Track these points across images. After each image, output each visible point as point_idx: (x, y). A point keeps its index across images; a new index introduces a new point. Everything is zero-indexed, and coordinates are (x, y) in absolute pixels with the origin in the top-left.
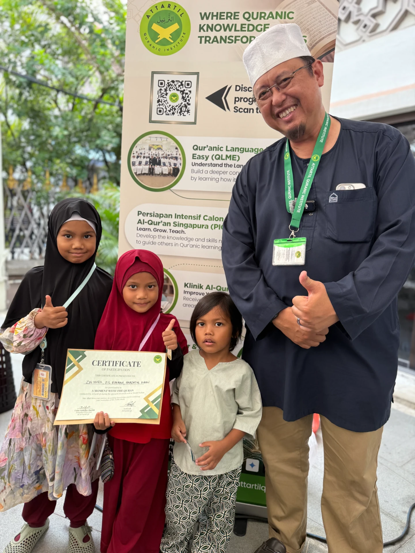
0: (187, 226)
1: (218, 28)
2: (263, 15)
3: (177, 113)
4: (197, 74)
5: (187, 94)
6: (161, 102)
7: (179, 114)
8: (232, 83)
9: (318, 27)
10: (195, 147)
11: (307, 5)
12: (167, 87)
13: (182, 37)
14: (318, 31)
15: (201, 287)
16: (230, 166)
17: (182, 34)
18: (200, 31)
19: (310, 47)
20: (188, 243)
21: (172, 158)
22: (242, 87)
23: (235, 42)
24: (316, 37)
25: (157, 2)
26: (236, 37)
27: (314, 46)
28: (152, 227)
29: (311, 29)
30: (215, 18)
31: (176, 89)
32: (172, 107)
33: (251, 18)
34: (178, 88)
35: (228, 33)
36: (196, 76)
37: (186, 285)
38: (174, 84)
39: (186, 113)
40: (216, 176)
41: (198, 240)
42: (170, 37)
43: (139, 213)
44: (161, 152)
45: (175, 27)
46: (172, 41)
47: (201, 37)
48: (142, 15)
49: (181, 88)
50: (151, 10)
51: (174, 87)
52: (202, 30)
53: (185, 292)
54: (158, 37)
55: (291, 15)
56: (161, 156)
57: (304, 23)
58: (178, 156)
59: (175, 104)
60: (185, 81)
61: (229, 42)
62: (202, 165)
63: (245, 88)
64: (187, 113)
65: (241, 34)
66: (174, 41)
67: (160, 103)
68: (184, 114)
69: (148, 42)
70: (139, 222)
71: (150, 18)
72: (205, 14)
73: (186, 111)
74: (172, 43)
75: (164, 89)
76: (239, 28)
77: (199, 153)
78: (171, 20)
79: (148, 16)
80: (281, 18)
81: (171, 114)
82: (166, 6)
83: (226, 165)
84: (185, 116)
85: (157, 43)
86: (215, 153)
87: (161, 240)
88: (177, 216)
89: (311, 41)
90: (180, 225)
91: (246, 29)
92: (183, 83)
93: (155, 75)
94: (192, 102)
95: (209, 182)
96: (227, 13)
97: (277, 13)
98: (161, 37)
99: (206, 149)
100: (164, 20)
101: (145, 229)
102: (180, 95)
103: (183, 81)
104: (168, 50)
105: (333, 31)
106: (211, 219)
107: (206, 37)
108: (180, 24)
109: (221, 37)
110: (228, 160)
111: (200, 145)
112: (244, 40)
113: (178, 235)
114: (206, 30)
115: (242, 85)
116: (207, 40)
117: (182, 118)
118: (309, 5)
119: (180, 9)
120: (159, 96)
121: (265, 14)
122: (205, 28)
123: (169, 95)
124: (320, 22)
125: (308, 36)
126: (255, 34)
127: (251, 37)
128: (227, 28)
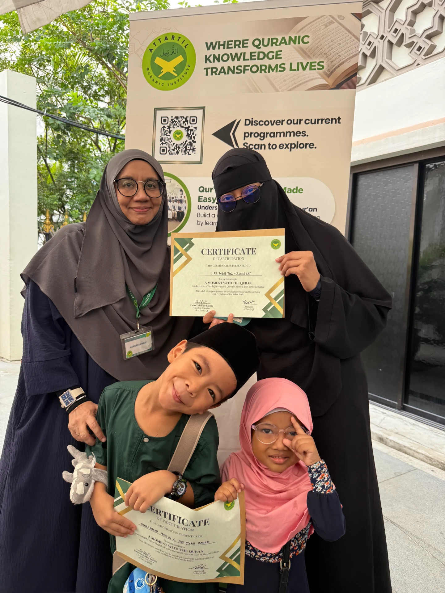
1: (225, 58)
2: (275, 41)
3: (182, 152)
4: (203, 108)
5: (192, 130)
6: (165, 140)
7: (184, 153)
8: (241, 117)
9: (337, 51)
10: (201, 189)
11: (324, 27)
12: (171, 124)
13: (187, 69)
14: (337, 55)
17: (187, 67)
18: (206, 62)
19: (329, 73)
22: (252, 121)
23: (244, 73)
24: (335, 62)
25: (160, 35)
26: (245, 66)
27: (333, 71)
29: (329, 53)
30: (222, 47)
31: (180, 126)
32: (176, 146)
33: (261, 46)
34: (182, 125)
35: (236, 63)
36: (202, 111)
38: (178, 121)
39: (191, 151)
42: (174, 71)
45: (179, 59)
46: (176, 75)
47: (207, 69)
48: (145, 49)
49: (185, 124)
50: (154, 44)
51: (178, 124)
52: (208, 61)
54: (162, 71)
55: (306, 40)
57: (321, 47)
59: (178, 142)
60: (190, 117)
61: (237, 73)
62: (209, 208)
63: (256, 122)
64: (193, 152)
65: (251, 63)
66: (178, 75)
67: (163, 141)
68: (190, 153)
69: (151, 77)
71: (153, 51)
72: (212, 43)
73: (191, 149)
74: (176, 77)
75: (168, 126)
76: (248, 56)
77: (205, 194)
78: (175, 52)
79: (151, 50)
80: (295, 43)
81: (175, 153)
82: (170, 38)
84: (190, 154)
85: (160, 78)
89: (330, 66)
91: (256, 57)
92: (188, 119)
93: (158, 112)
94: (198, 139)
96: (235, 41)
97: (290, 38)
98: (164, 71)
100: (167, 53)
102: (185, 133)
103: (187, 117)
104: (172, 84)
105: (355, 54)
107: (212, 68)
108: (184, 56)
109: (229, 68)
111: (207, 186)
112: (254, 69)
114: (212, 61)
115: (252, 119)
116: (214, 71)
117: (187, 158)
118: (326, 27)
119: (184, 40)
120: (162, 133)
121: (277, 40)
122: (211, 58)
123: (172, 133)
124: (339, 44)
125: (325, 61)
126: (266, 62)
127: (261, 66)
128: (236, 57)
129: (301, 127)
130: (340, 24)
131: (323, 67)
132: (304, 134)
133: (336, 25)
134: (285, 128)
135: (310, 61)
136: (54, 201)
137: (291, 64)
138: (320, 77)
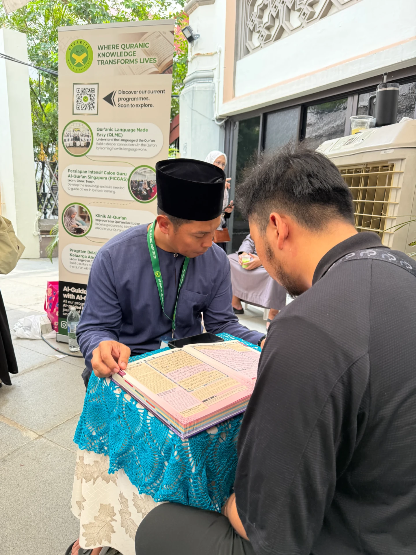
0: (95, 178)
1: (108, 55)
3: (88, 108)
4: (98, 84)
5: (92, 96)
8: (117, 89)
9: (162, 53)
10: (98, 129)
12: (82, 93)
13: (89, 61)
14: (163, 55)
15: (105, 217)
16: (118, 140)
17: (88, 59)
18: (98, 57)
19: (159, 65)
20: (96, 189)
21: (86, 136)
23: (117, 63)
24: (162, 58)
25: (74, 40)
26: (118, 60)
27: (161, 64)
28: (76, 179)
29: (159, 54)
30: (106, 48)
32: (85, 105)
33: (126, 48)
34: (87, 93)
35: (113, 58)
37: (96, 216)
38: (85, 91)
40: (110, 146)
41: (102, 187)
42: (82, 62)
43: (69, 170)
44: (80, 133)
45: (84, 55)
46: (83, 64)
47: (99, 61)
48: (67, 48)
49: (89, 93)
50: (71, 45)
51: (85, 93)
53: (96, 220)
55: (147, 45)
56: (79, 135)
57: (155, 50)
58: (89, 135)
59: (86, 103)
61: (114, 64)
62: (102, 140)
63: (124, 92)
64: (93, 108)
65: (120, 58)
66: (84, 64)
67: (78, 102)
69: (70, 65)
70: (69, 176)
72: (101, 46)
74: (83, 65)
75: (80, 94)
76: (119, 54)
77: (100, 132)
78: (82, 51)
79: (70, 49)
80: (142, 47)
81: (84, 109)
82: (79, 42)
83: (115, 140)
84: (92, 110)
85: (75, 66)
86: (109, 132)
87: (81, 187)
88: (90, 172)
89: (159, 61)
90: (91, 177)
91: (123, 55)
92: (91, 90)
93: (75, 86)
94: (96, 101)
95: (106, 150)
96: (113, 45)
97: (140, 44)
98: (77, 62)
99: (104, 130)
100: (78, 51)
101: (72, 181)
102: (89, 98)
104: (81, 69)
106: (108, 173)
107: (101, 61)
108: (87, 53)
109: (110, 61)
110: (116, 136)
111: (101, 128)
112: (122, 62)
113: (90, 184)
115: (122, 90)
116: (102, 62)
117: (90, 112)
118: (157, 38)
119: (87, 44)
120: (77, 98)
121: (133, 45)
122: (101, 55)
123: (83, 98)
124: (164, 48)
125: (157, 58)
126: (128, 58)
127: (126, 60)
128: (113, 54)
129: (146, 95)
130: (164, 37)
131: (156, 61)
132: (147, 99)
133: (162, 37)
134: (138, 95)
135: (150, 57)
136: (46, 136)
137: (140, 59)
138: (154, 66)
